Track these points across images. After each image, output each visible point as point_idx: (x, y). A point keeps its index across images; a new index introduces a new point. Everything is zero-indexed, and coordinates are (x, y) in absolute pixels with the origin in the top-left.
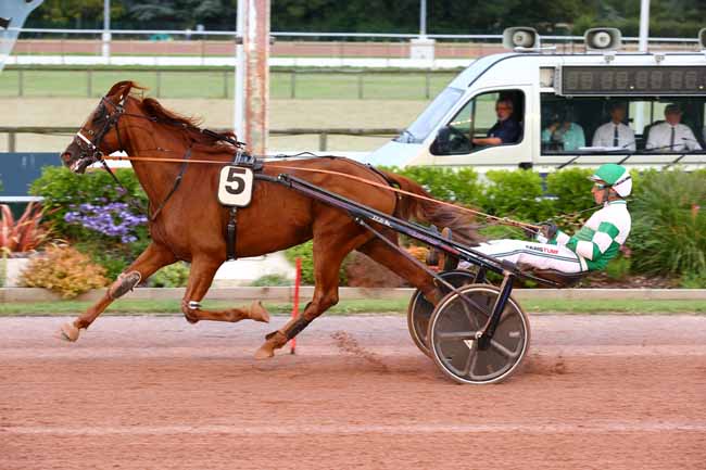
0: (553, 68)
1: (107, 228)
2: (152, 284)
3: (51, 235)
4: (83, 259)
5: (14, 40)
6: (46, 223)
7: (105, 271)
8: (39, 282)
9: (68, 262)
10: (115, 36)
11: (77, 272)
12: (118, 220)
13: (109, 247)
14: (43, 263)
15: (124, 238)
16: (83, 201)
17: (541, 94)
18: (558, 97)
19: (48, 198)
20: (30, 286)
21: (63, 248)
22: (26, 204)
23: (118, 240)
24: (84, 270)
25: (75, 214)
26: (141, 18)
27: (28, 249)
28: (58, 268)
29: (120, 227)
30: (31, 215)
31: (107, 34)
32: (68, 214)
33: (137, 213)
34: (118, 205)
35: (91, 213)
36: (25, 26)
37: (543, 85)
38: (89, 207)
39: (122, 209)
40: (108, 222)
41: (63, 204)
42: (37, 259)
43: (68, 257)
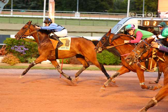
0: (141, 21)
1: (20, 51)
2: (29, 63)
3: (8, 52)
4: (15, 57)
5: (1, 11)
6: (7, 50)
7: (19, 60)
8: (6, 62)
9: (12, 58)
10: (13, 11)
11: (13, 60)
12: (22, 49)
13: (20, 55)
14: (6, 58)
15: (23, 53)
16: (15, 45)
17: (138, 26)
18: (142, 26)
19: (7, 44)
20: (3, 63)
21: (10, 55)
22: (3, 45)
23: (22, 53)
24: (15, 59)
25: (13, 48)
26: (19, 7)
27: (3, 55)
28: (10, 59)
29: (23, 51)
30: (4, 48)
31: (12, 10)
32: (12, 48)
33: (26, 48)
34: (22, 46)
35: (16, 47)
36: (3, 9)
37: (138, 24)
38: (16, 46)
39: (23, 47)
40: (20, 50)
41: (10, 46)
42: (5, 57)
43: (11, 57)
